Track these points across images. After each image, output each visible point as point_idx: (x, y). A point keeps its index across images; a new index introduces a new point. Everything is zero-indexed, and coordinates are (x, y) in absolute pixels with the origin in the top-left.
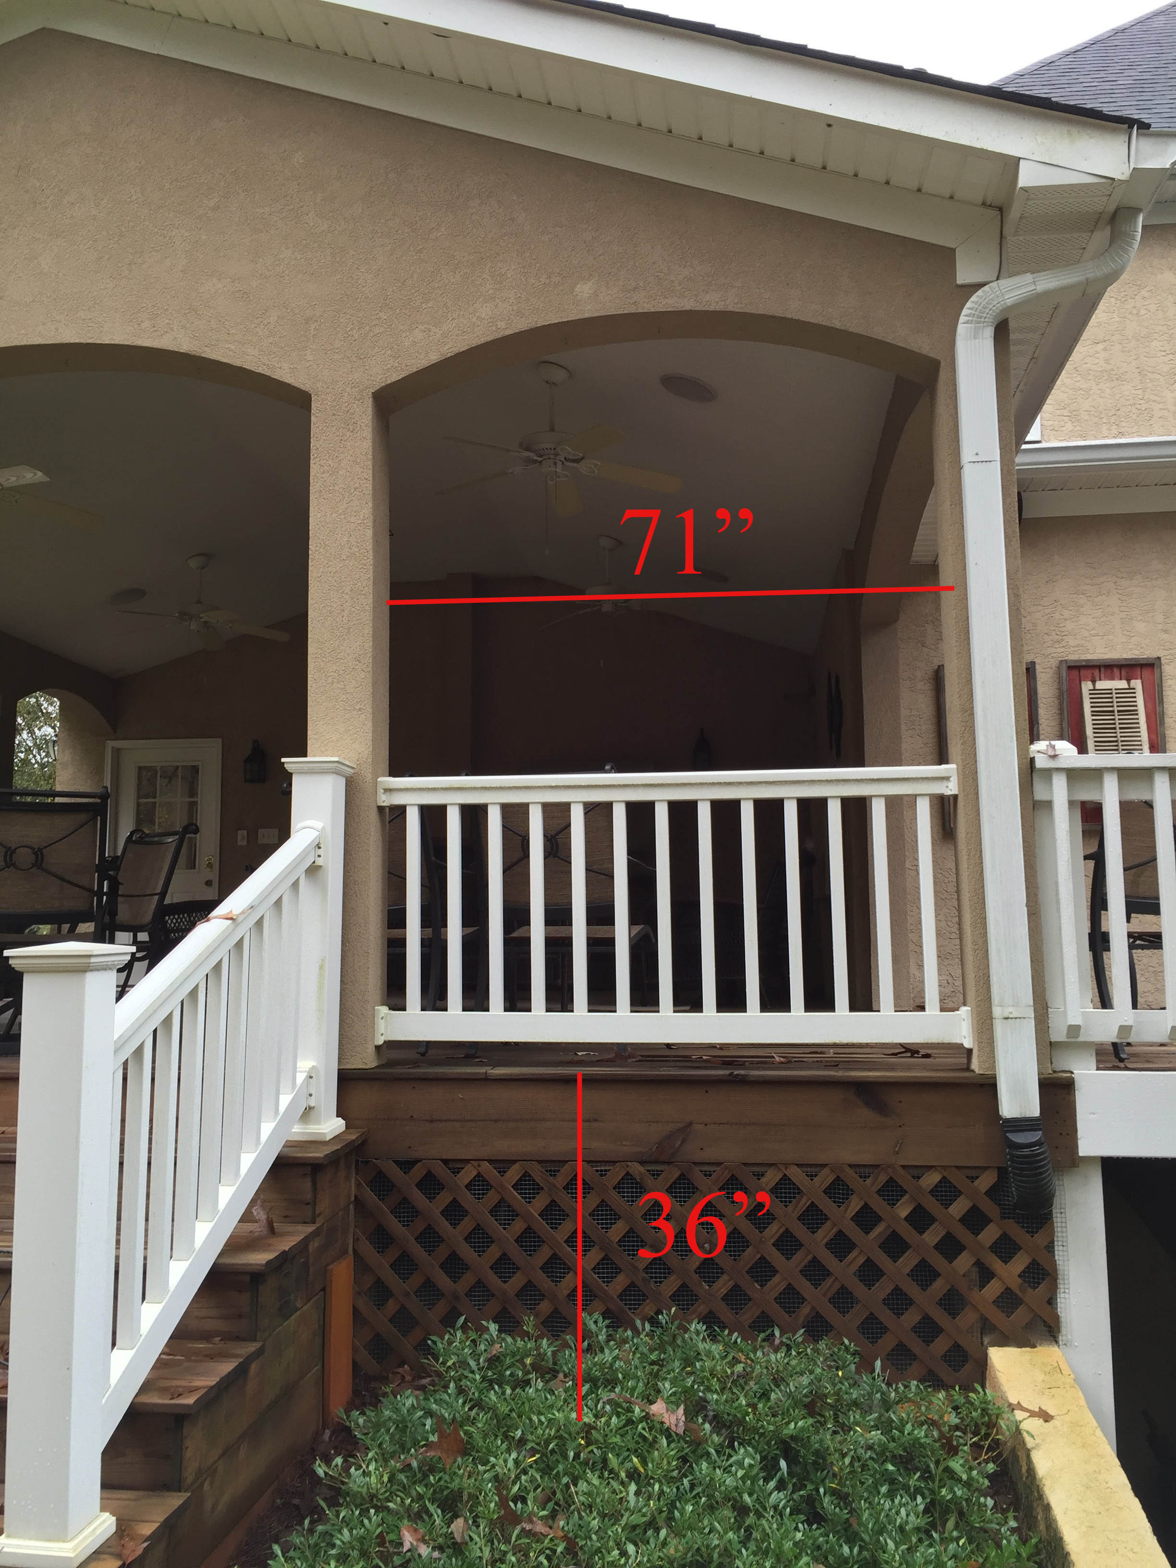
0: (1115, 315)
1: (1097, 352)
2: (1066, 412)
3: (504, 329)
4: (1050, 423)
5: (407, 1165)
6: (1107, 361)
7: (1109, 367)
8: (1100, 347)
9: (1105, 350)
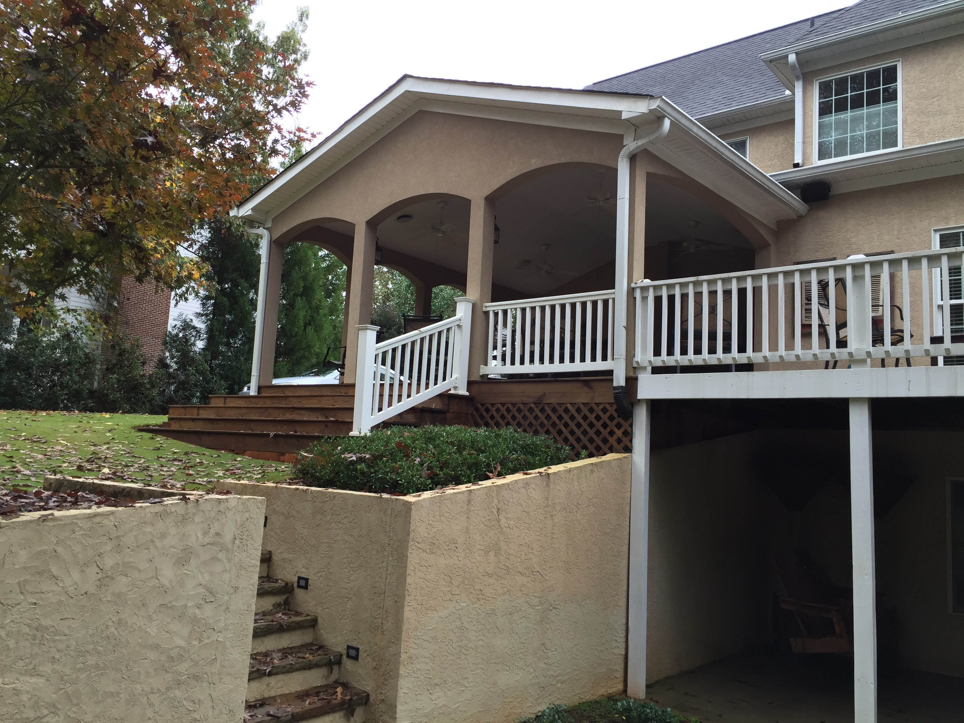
0: (944, 82)
1: (934, 102)
2: (916, 134)
3: (514, 176)
4: (908, 140)
5: (482, 405)
6: (939, 106)
7: (940, 109)
8: (936, 99)
9: (938, 100)
